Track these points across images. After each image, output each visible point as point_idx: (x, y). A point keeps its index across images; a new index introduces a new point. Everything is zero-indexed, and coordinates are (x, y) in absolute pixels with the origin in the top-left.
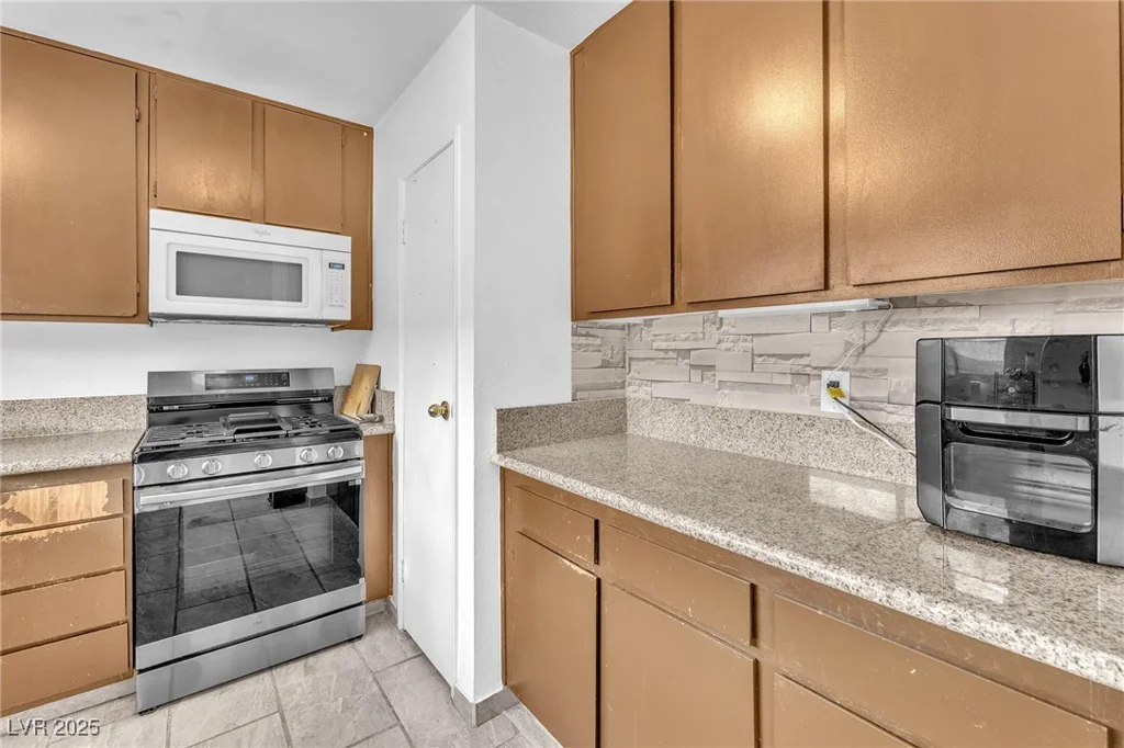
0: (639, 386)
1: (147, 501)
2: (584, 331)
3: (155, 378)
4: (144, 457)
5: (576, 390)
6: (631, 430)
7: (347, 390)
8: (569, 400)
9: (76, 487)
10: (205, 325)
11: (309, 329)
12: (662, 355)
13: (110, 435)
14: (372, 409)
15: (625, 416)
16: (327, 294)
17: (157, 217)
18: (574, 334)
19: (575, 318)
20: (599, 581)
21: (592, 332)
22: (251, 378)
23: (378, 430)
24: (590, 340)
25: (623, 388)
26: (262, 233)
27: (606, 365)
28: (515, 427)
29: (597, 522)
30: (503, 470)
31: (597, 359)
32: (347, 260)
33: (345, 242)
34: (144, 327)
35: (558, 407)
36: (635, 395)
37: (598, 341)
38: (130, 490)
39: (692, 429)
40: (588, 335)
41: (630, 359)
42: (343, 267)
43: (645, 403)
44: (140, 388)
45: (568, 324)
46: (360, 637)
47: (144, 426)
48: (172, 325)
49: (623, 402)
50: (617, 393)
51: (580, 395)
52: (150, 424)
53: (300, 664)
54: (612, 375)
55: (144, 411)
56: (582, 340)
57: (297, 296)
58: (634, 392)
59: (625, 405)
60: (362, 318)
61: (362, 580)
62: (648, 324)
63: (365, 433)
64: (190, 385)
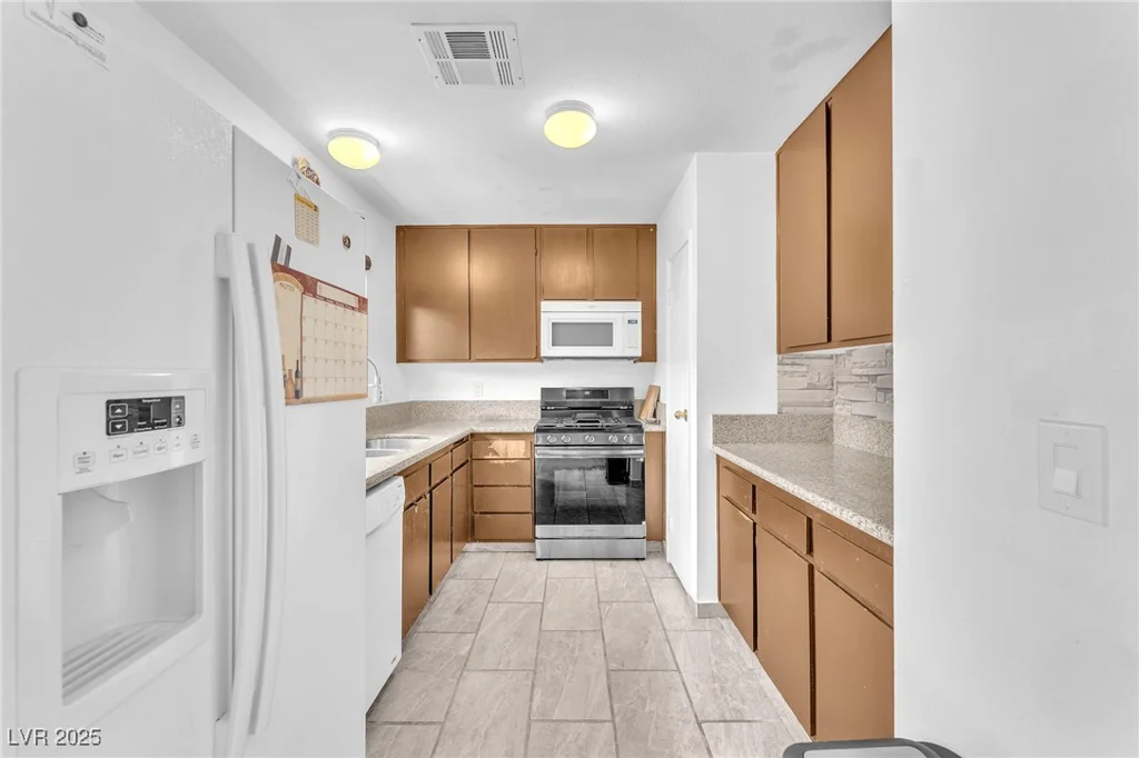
0: (844, 404)
1: (540, 453)
2: (790, 361)
3: (545, 391)
4: (539, 430)
5: (781, 405)
6: (837, 441)
7: (643, 402)
8: (776, 413)
9: (514, 442)
10: (566, 361)
11: (619, 362)
12: (858, 379)
13: (526, 421)
14: (654, 416)
15: (832, 429)
16: (627, 340)
17: (545, 305)
18: (780, 363)
19: (779, 352)
20: (755, 524)
21: (797, 361)
22: (588, 393)
23: (655, 428)
24: (796, 368)
25: (831, 406)
26: (592, 307)
27: (811, 387)
28: (727, 427)
29: (754, 487)
30: (718, 456)
31: (804, 382)
32: (639, 317)
33: (637, 306)
34: (539, 364)
35: (763, 417)
36: (842, 413)
37: (804, 369)
38: (534, 446)
39: (876, 440)
40: (793, 364)
41: (838, 383)
42: (636, 322)
43: (846, 418)
44: (538, 397)
45: (775, 357)
46: (643, 559)
47: (539, 418)
48: (551, 362)
49: (830, 418)
50: (826, 410)
51: (785, 410)
52: (542, 416)
53: (609, 562)
54: (819, 396)
55: (540, 409)
56: (787, 368)
57: (610, 344)
58: (841, 410)
59: (831, 420)
60: (649, 354)
61: (644, 523)
62: (849, 354)
63: (646, 430)
64: (561, 396)
